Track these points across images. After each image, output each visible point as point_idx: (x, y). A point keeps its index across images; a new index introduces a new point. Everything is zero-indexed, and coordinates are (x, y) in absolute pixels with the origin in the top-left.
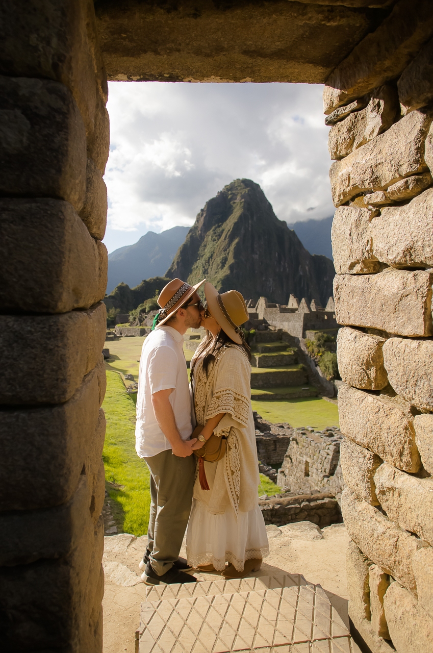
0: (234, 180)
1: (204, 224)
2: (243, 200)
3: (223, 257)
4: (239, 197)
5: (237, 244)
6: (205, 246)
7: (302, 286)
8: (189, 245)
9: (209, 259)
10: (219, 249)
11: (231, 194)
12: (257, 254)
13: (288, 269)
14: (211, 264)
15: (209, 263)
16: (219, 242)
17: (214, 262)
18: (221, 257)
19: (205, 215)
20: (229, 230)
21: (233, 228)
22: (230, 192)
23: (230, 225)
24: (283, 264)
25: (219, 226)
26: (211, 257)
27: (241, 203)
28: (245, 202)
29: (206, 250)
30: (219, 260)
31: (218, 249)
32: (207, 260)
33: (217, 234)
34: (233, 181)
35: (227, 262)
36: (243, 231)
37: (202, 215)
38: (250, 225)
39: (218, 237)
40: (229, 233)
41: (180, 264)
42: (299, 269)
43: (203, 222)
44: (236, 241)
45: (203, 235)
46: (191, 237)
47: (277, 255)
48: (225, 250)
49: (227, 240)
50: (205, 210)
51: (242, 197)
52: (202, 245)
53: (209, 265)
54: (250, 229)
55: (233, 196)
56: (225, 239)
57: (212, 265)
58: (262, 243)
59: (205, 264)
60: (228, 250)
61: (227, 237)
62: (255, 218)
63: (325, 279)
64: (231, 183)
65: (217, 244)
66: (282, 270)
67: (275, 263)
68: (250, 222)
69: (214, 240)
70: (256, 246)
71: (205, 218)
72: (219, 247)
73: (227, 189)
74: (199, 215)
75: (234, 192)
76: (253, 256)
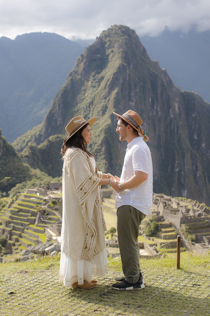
0: (112, 26)
1: (84, 69)
2: (121, 50)
3: (103, 105)
4: (116, 45)
5: (117, 93)
6: (85, 90)
7: (172, 128)
8: (69, 88)
9: (90, 105)
10: (100, 96)
11: (109, 41)
12: (133, 101)
13: (160, 113)
14: (91, 109)
15: (90, 108)
16: (99, 89)
17: (94, 107)
18: (102, 104)
19: (85, 60)
20: (109, 80)
21: (112, 78)
22: (108, 39)
23: (109, 74)
24: (155, 108)
25: (99, 73)
26: (92, 103)
27: (119, 52)
28: (123, 52)
29: (86, 95)
30: (99, 107)
31: (98, 96)
32: (88, 105)
33: (97, 80)
34: (110, 27)
35: (108, 111)
36: (121, 81)
37: (82, 60)
38: (128, 75)
39: (98, 84)
40: (109, 83)
41: (61, 106)
42: (170, 112)
43: (83, 67)
44: (116, 91)
45: (82, 79)
46: (72, 80)
47: (150, 100)
48: (105, 98)
49: (107, 89)
50: (85, 55)
51: (120, 47)
52: (83, 89)
53: (90, 110)
54: (127, 79)
55: (111, 43)
56: (105, 88)
57: (93, 111)
58: (138, 91)
59: (86, 109)
60: (108, 98)
61: (107, 86)
62: (131, 66)
63: (193, 115)
64: (109, 29)
65: (97, 91)
66: (155, 114)
67: (149, 108)
68: (128, 72)
69: (94, 87)
70: (132, 94)
71: (85, 63)
72: (99, 95)
73: (105, 34)
74: (79, 60)
75: (111, 39)
76: (130, 103)
